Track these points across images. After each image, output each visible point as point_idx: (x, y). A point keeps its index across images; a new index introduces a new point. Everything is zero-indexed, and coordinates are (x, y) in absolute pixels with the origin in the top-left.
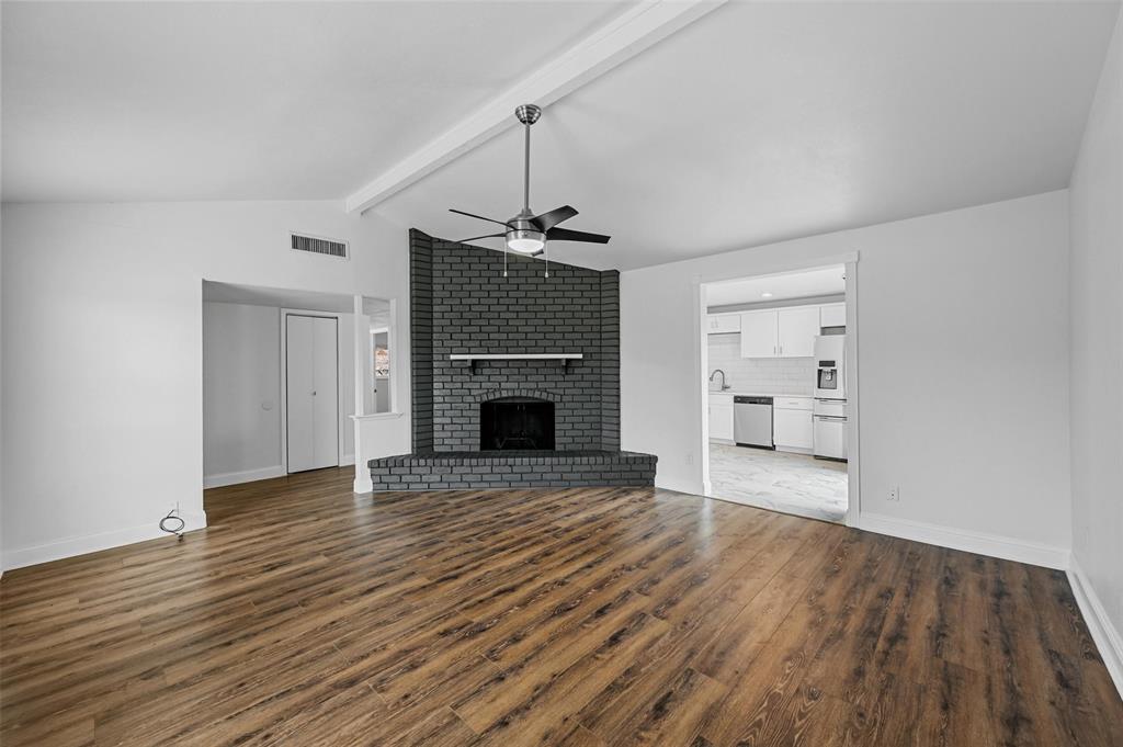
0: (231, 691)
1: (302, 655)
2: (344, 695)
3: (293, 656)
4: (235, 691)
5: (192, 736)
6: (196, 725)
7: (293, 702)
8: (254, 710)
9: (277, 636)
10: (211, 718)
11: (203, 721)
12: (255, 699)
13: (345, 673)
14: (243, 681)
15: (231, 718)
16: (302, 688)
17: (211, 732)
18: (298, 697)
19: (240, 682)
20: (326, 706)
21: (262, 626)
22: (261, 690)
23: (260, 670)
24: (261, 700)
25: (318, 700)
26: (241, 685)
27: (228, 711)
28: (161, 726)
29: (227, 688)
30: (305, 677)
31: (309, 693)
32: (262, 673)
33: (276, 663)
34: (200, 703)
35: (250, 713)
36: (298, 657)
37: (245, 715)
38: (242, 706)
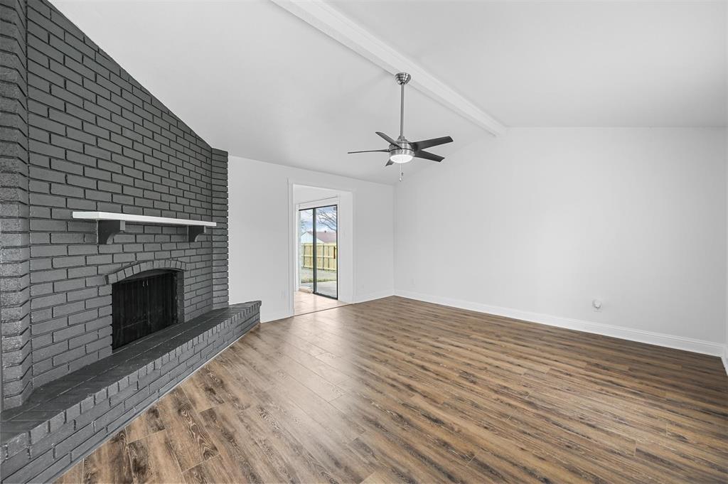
0: (576, 449)
1: (525, 430)
2: (539, 403)
3: (529, 434)
4: (575, 447)
5: (611, 447)
6: (607, 450)
7: (558, 419)
8: (576, 431)
9: (519, 454)
10: (597, 446)
11: (601, 448)
12: (570, 434)
13: (526, 408)
14: (565, 448)
15: (588, 438)
16: (547, 419)
17: (601, 440)
18: (554, 418)
19: (568, 449)
20: (550, 407)
21: (515, 471)
22: (563, 435)
23: (552, 444)
24: (568, 432)
25: (549, 411)
26: (568, 447)
27: (586, 441)
28: (624, 467)
29: (576, 452)
30: (539, 422)
31: (548, 415)
32: (553, 442)
33: (542, 440)
34: (597, 459)
35: (578, 431)
36: (528, 432)
37: (581, 433)
38: (579, 438)
